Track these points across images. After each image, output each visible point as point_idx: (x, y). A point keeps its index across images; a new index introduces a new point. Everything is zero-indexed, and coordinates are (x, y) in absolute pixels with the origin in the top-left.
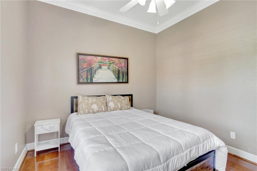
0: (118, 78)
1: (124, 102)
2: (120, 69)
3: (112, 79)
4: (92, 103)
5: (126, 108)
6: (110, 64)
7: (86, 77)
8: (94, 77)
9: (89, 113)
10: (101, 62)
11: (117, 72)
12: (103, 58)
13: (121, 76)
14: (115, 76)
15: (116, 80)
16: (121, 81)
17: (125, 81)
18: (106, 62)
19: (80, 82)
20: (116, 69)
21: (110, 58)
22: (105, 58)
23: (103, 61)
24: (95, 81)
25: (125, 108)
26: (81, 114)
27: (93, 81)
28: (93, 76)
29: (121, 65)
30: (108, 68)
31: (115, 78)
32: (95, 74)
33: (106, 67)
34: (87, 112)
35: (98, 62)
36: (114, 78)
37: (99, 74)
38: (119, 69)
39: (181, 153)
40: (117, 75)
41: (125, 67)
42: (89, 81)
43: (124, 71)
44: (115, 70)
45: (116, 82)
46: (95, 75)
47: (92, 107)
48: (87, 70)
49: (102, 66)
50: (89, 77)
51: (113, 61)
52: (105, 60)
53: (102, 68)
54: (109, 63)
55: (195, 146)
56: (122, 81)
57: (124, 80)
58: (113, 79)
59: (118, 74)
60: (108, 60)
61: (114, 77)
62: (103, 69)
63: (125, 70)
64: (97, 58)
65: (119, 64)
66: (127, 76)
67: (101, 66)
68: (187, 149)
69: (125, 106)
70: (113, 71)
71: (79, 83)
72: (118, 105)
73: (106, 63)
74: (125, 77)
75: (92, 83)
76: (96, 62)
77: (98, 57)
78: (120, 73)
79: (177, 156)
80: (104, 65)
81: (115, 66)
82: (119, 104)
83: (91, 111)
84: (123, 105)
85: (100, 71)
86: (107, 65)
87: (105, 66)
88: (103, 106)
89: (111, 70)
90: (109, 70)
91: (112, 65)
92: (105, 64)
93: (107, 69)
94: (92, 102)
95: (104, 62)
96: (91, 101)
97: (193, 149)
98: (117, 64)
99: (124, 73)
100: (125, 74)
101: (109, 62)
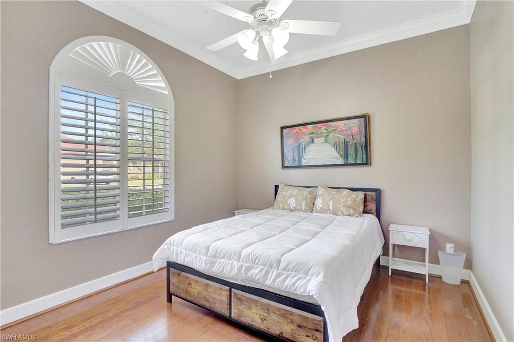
0: (346, 156)
1: (343, 201)
2: (350, 139)
3: (333, 158)
4: (291, 196)
5: (346, 213)
6: (329, 132)
7: (292, 158)
8: (303, 157)
9: (284, 209)
10: (312, 133)
11: (342, 146)
12: (316, 126)
13: (352, 151)
14: (339, 153)
15: (341, 161)
16: (351, 161)
17: (360, 162)
18: (321, 131)
19: (285, 165)
20: (341, 141)
21: (328, 123)
22: (319, 125)
23: (315, 131)
24: (305, 163)
25: (342, 212)
26: (275, 209)
27: (301, 164)
28: (301, 156)
29: (351, 130)
30: (325, 140)
31: (340, 157)
32: (305, 152)
33: (322, 140)
34: (281, 208)
35: (309, 134)
36: (337, 158)
37: (311, 153)
38: (346, 140)
39: (235, 260)
40: (342, 151)
41: (361, 133)
42: (296, 164)
43: (356, 141)
44: (339, 142)
45: (341, 163)
46: (304, 154)
47: (288, 202)
48: (293, 148)
49: (315, 139)
50: (296, 158)
51: (333, 127)
52: (320, 128)
53: (315, 141)
54: (327, 132)
55: (262, 267)
56: (354, 162)
57: (358, 158)
58: (334, 160)
59: (345, 149)
60: (324, 127)
61: (337, 155)
62: (316, 143)
63: (360, 139)
64: (306, 128)
65: (346, 130)
66: (365, 151)
67: (313, 140)
68: (247, 262)
69: (343, 209)
70: (335, 144)
71: (284, 167)
72: (329, 205)
73: (322, 133)
74: (360, 152)
75: (300, 167)
76: (305, 135)
77: (308, 126)
78: (349, 146)
79: (228, 260)
80: (318, 137)
81: (339, 135)
82: (331, 203)
83: (286, 207)
84: (339, 206)
85: (312, 147)
86: (323, 136)
87: (319, 139)
88: (303, 204)
89: (330, 143)
90: (327, 144)
91: (331, 135)
92: (319, 135)
93: (323, 143)
94: (291, 194)
95: (319, 132)
96: (289, 194)
97: (258, 268)
98: (343, 130)
99: (358, 145)
100: (359, 148)
101: (327, 130)
